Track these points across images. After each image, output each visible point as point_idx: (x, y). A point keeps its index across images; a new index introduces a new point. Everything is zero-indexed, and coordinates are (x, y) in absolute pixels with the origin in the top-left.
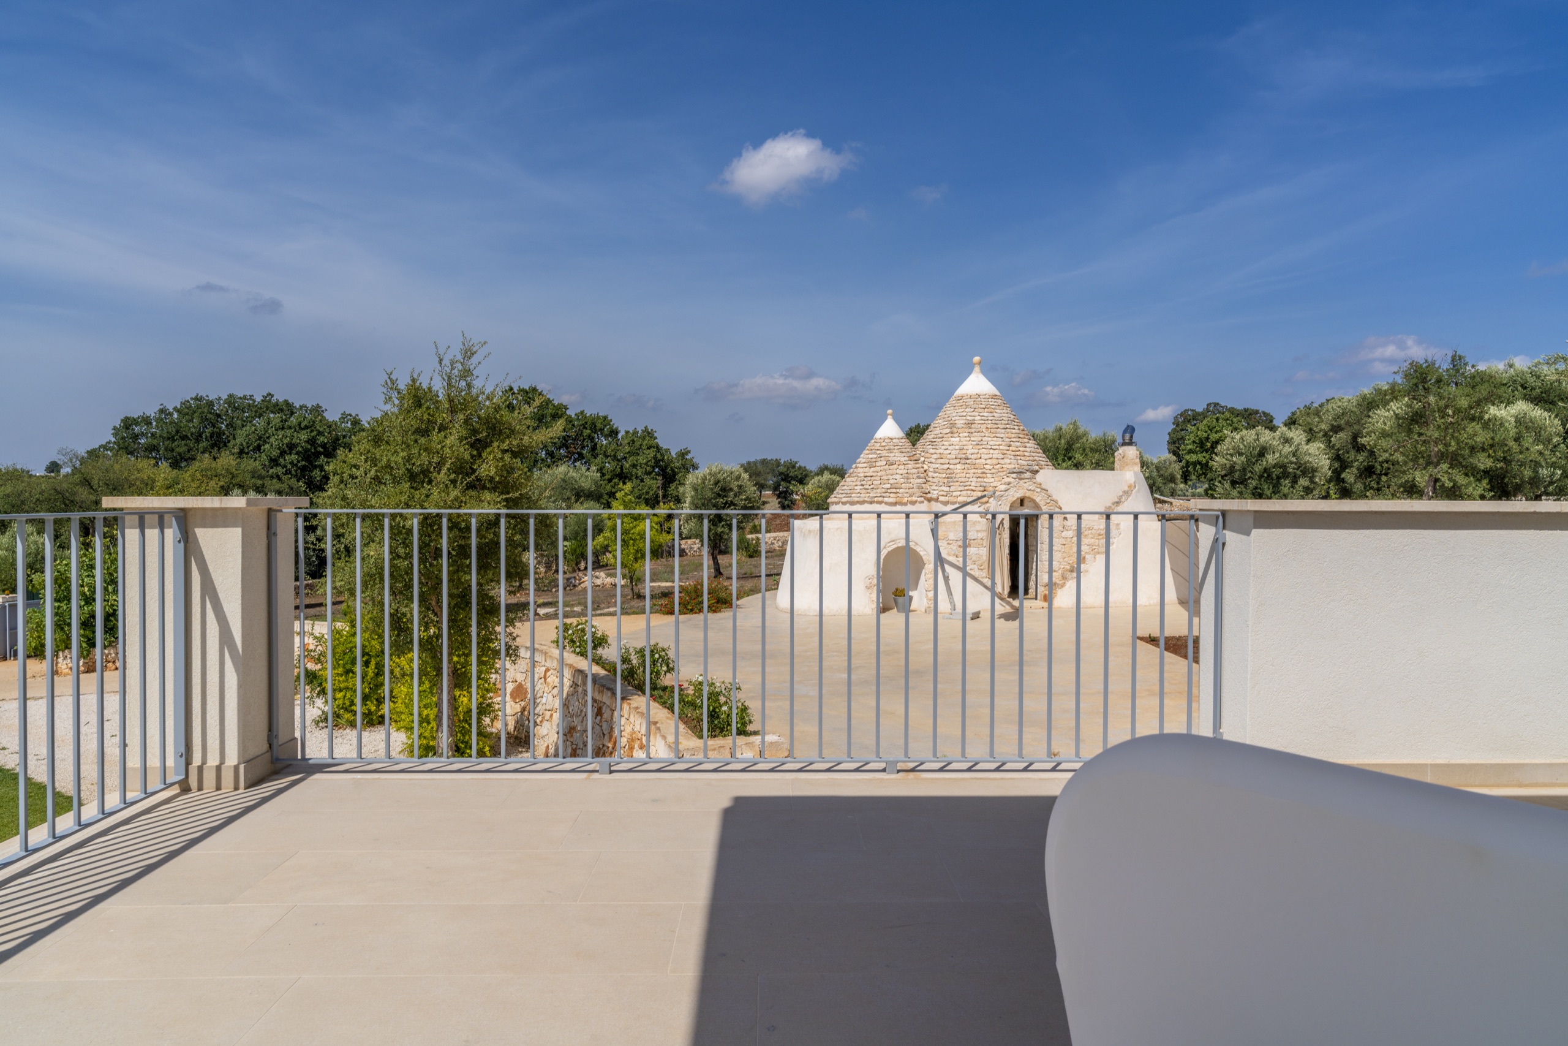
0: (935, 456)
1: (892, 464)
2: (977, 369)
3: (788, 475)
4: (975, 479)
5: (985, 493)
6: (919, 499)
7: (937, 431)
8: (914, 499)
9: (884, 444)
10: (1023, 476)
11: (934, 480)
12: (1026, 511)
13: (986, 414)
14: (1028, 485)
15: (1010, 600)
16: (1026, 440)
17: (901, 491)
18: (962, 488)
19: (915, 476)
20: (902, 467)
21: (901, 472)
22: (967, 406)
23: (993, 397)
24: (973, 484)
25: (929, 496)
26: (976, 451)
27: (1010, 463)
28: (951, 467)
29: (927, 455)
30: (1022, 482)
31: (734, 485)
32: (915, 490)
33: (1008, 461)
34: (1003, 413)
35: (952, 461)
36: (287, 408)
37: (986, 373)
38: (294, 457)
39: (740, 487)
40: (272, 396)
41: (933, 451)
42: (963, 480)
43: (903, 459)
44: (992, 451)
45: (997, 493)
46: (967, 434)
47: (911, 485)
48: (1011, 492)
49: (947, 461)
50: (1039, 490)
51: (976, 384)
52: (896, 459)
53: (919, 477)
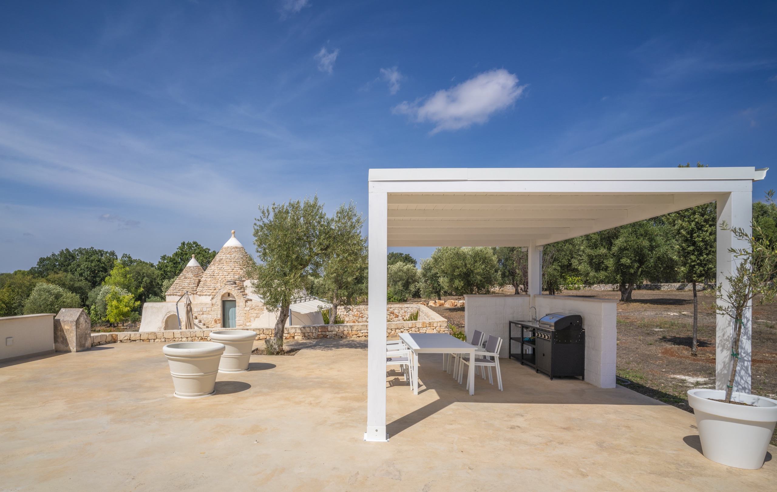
0: (205, 274)
1: (186, 278)
2: (233, 236)
9: (188, 269)
11: (200, 285)
12: (230, 299)
18: (207, 289)
22: (223, 252)
23: (237, 248)
24: (212, 287)
26: (218, 272)
34: (236, 255)
37: (236, 237)
40: (93, 248)
43: (191, 276)
44: (224, 272)
46: (217, 265)
48: (221, 291)
51: (232, 242)
52: (188, 276)
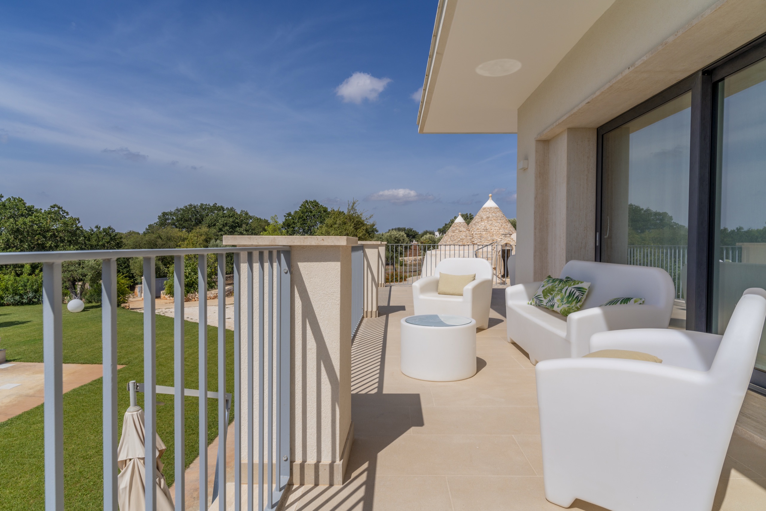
0: (476, 229)
1: (461, 232)
2: (490, 198)
3: (409, 234)
4: (490, 237)
5: (493, 242)
6: (470, 244)
7: (476, 220)
8: (469, 244)
9: (458, 225)
10: (506, 236)
11: (476, 237)
12: (508, 248)
13: (494, 214)
14: (508, 239)
15: (502, 278)
16: (508, 223)
17: (464, 241)
18: (485, 240)
19: (469, 236)
20: (464, 233)
21: (464, 234)
22: (487, 212)
23: (496, 208)
24: (489, 239)
25: (474, 243)
26: (490, 227)
27: (502, 231)
28: (481, 233)
29: (473, 228)
30: (506, 238)
31: (401, 239)
32: (469, 241)
33: (501, 231)
34: (500, 214)
35: (482, 231)
36: (222, 208)
37: (493, 199)
38: (228, 228)
39: (403, 239)
40: (216, 204)
41: (475, 227)
42: (486, 237)
43: (465, 230)
44: (496, 227)
45: (498, 242)
46: (487, 221)
47: (467, 239)
48: (502, 241)
49: (480, 231)
50: (512, 241)
51: (490, 204)
52: (462, 230)
53: (470, 236)
